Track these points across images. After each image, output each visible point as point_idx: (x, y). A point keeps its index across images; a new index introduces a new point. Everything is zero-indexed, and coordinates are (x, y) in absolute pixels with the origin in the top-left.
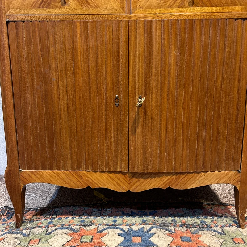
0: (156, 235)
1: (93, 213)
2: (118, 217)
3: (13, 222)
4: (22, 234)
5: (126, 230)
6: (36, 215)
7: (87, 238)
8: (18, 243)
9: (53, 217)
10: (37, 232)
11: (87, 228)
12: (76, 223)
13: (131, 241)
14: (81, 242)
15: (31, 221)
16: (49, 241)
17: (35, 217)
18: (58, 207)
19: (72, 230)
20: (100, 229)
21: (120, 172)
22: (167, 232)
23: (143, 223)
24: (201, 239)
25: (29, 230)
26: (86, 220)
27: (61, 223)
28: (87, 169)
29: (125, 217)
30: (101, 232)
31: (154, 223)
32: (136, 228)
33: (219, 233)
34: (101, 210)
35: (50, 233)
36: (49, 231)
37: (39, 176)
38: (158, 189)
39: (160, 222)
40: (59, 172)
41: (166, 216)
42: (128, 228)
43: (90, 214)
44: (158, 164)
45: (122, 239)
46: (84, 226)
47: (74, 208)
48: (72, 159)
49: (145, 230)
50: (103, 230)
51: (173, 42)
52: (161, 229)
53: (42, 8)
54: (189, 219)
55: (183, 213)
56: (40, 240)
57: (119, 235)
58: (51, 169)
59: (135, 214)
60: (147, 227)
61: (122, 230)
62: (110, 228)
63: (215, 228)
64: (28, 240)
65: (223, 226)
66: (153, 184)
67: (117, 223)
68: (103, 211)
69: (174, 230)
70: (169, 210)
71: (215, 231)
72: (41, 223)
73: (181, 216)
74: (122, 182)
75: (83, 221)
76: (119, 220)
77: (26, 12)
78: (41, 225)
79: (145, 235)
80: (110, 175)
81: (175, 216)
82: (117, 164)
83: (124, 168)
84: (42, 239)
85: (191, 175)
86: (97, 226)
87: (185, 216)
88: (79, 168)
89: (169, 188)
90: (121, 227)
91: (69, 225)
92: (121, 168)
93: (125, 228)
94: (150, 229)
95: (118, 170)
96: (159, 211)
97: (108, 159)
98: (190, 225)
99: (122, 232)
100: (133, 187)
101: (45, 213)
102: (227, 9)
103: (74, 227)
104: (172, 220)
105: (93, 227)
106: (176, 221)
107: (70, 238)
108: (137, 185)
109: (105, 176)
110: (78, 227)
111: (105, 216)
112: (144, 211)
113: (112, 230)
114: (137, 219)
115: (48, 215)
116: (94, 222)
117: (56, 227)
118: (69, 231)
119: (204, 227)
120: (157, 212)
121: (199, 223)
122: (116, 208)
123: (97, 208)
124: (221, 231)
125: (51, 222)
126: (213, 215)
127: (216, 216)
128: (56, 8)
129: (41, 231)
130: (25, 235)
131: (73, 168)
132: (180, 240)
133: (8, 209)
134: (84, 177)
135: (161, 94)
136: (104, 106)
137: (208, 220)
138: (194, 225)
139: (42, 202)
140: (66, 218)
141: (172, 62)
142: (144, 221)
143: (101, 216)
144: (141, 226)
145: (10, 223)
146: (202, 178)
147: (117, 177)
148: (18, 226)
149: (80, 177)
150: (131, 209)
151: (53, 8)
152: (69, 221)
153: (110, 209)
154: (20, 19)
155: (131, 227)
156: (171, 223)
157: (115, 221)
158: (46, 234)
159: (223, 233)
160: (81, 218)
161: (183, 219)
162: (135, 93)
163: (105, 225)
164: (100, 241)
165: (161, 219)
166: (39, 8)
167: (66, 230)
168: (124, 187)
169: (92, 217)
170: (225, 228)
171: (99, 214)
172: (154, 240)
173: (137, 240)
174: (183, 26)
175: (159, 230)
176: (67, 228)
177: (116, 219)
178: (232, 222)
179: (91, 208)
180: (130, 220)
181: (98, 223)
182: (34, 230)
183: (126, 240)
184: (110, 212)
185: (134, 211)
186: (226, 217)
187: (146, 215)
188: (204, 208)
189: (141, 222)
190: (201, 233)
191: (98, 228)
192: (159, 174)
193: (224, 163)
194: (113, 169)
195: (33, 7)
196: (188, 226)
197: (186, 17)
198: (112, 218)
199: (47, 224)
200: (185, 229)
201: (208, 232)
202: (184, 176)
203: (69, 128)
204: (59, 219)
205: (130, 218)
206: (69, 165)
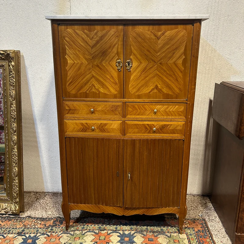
0: (136, 237)
1: (105, 222)
2: (118, 226)
3: (64, 227)
4: (70, 234)
5: (122, 233)
6: (75, 222)
7: (102, 238)
8: (69, 239)
9: (84, 224)
10: (78, 233)
11: (102, 232)
12: (97, 229)
13: (124, 240)
14: (100, 240)
15: (73, 227)
16: (84, 238)
17: (74, 224)
18: (86, 218)
19: (95, 233)
20: (109, 233)
21: (120, 207)
22: (142, 235)
23: (131, 229)
24: (158, 240)
25: (73, 232)
26: (102, 227)
27: (89, 228)
28: (102, 204)
29: (122, 226)
30: (109, 234)
31: (136, 230)
32: (127, 233)
33: (168, 237)
34: (109, 220)
35: (84, 234)
36: (83, 233)
37: (79, 207)
38: (138, 214)
39: (139, 229)
40: (88, 205)
41: (143, 226)
42: (123, 233)
43: (103, 224)
44: (138, 204)
45: (119, 239)
46: (101, 231)
47: (95, 219)
48: (95, 199)
49: (131, 234)
50: (110, 233)
51: (145, 149)
52: (139, 233)
53: (83, 132)
54: (155, 228)
55: (153, 224)
56: (80, 238)
57: (118, 236)
58: (85, 204)
59: (127, 224)
60: (133, 232)
61: (120, 233)
62: (114, 232)
63: (167, 234)
64: (74, 238)
65: (171, 233)
66: (136, 212)
67: (117, 229)
68: (110, 221)
69: (146, 234)
70: (146, 222)
71: (166, 235)
72: (79, 228)
73: (151, 226)
74: (120, 211)
75: (100, 228)
76: (119, 227)
77: (75, 134)
78: (79, 229)
79: (131, 237)
80: (114, 207)
81: (148, 226)
82: (118, 203)
83: (121, 205)
84: (81, 238)
85: (155, 209)
86: (107, 231)
87: (153, 226)
88: (99, 204)
89: (144, 215)
90: (119, 232)
91: (93, 230)
92: (120, 205)
93: (121, 232)
94: (134, 234)
95: (118, 206)
96: (140, 222)
97: (113, 200)
98: (155, 231)
99: (120, 235)
100: (126, 214)
101: (79, 221)
102: (171, 135)
103: (96, 231)
104: (146, 228)
105: (105, 231)
106: (148, 229)
107: (94, 237)
108: (127, 212)
109: (111, 208)
110: (98, 231)
111: (111, 225)
112: (132, 222)
113: (115, 233)
114: (128, 227)
115: (81, 223)
116: (106, 228)
117: (87, 231)
118: (93, 233)
119: (162, 233)
120: (139, 223)
121: (160, 230)
122: (117, 219)
123: (107, 219)
124: (169, 235)
125: (84, 228)
126: (168, 225)
127: (170, 226)
128: (89, 132)
129: (79, 232)
130: (71, 235)
131: (95, 204)
132: (148, 240)
133: (59, 218)
134: (101, 208)
135: (139, 172)
136: (111, 176)
137: (165, 229)
138: (157, 232)
139: (76, 214)
140: (91, 225)
141: (145, 158)
142: (131, 228)
143: (109, 224)
144: (130, 232)
145: (62, 227)
146: (160, 210)
147: (117, 208)
148: (67, 230)
149: (99, 208)
150: (125, 220)
151: (88, 132)
152: (93, 227)
153: (114, 220)
154: (72, 136)
155: (125, 232)
156: (145, 230)
157: (116, 228)
158: (82, 235)
159: (170, 237)
160: (99, 225)
161: (152, 228)
162: (127, 171)
163: (111, 230)
164: (109, 239)
165: (140, 228)
166: (81, 132)
167: (91, 233)
168: (121, 213)
169: (104, 225)
170: (172, 234)
171: (108, 223)
172: (135, 239)
173: (127, 239)
174: (150, 142)
175: (138, 234)
176: (92, 232)
177: (117, 227)
178: (177, 230)
179: (104, 219)
180: (125, 227)
181: (108, 229)
182: (76, 232)
183: (121, 239)
184: (114, 222)
185: (127, 222)
186: (175, 227)
187: (133, 225)
188: (165, 221)
189: (130, 229)
190: (159, 236)
191: (108, 232)
192: (139, 208)
193: (171, 203)
194: (115, 205)
195: (78, 131)
196: (154, 232)
197: (151, 138)
198: (115, 226)
199: (81, 229)
200: (152, 233)
201: (163, 236)
202: (151, 209)
203: (94, 185)
204: (87, 226)
205: (125, 226)
206: (93, 202)
